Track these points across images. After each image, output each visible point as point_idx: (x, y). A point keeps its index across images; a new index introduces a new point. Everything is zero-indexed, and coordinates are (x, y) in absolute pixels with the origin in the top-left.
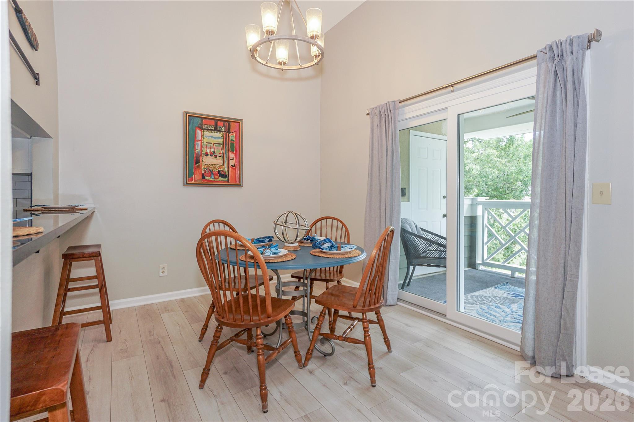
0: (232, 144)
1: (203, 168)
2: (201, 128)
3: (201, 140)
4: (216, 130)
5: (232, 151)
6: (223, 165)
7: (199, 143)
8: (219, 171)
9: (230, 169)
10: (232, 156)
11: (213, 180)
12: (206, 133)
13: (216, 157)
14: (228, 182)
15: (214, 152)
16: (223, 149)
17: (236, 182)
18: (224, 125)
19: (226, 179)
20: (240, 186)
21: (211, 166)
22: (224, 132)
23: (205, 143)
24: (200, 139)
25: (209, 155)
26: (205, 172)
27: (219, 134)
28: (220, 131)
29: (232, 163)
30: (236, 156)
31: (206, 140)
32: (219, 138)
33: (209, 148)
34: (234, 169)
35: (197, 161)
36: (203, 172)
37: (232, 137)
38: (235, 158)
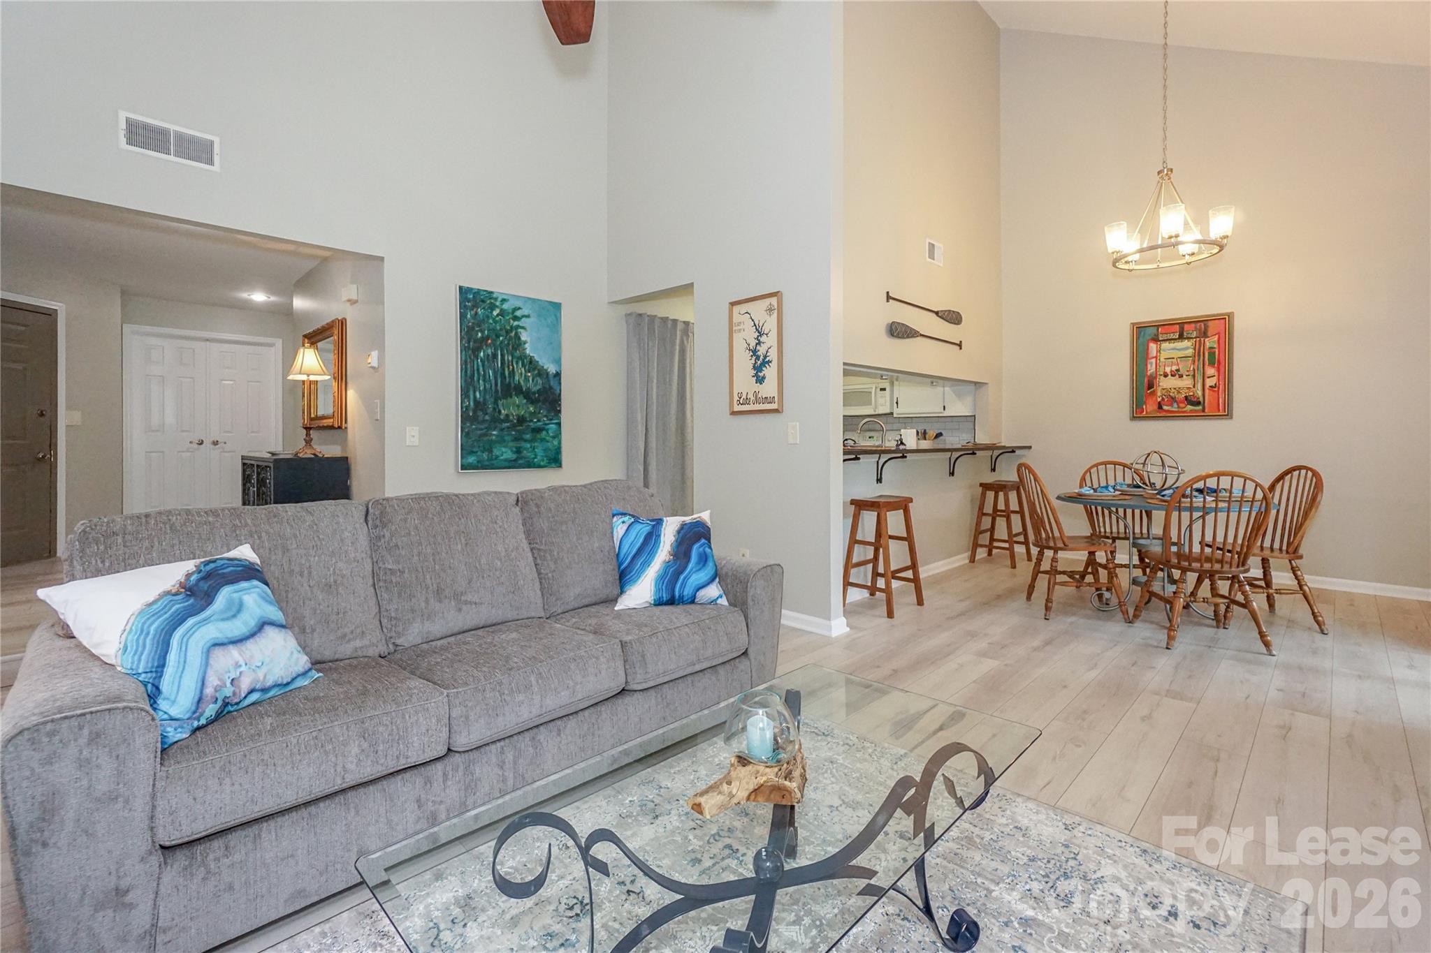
0: (1212, 354)
1: (1159, 394)
2: (1156, 340)
3: (1156, 357)
4: (1181, 337)
5: (1212, 364)
6: (1194, 387)
7: (1154, 360)
8: (1186, 397)
9: (1207, 392)
10: (1211, 371)
11: (1176, 410)
12: (1165, 345)
13: (1181, 376)
14: (1203, 410)
15: (1178, 370)
16: (1194, 364)
17: (1219, 410)
18: (1196, 327)
19: (1200, 407)
20: (1228, 415)
21: (1173, 390)
22: (1195, 338)
23: (1162, 359)
24: (1155, 355)
25: (1170, 376)
26: (1163, 399)
27: (1186, 343)
28: (1188, 338)
29: (1210, 382)
30: (1219, 371)
31: (1163, 356)
32: (1187, 348)
33: (1168, 366)
34: (1214, 391)
35: (1150, 386)
36: (1159, 400)
37: (1210, 342)
38: (1216, 374)
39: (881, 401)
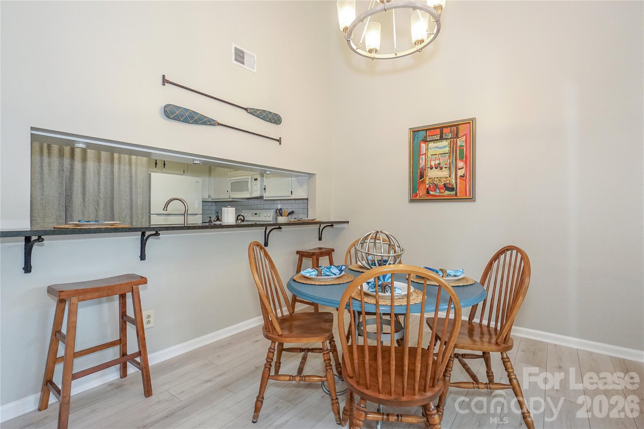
0: (461, 151)
1: (427, 182)
2: (425, 141)
3: (425, 154)
4: (441, 138)
5: (461, 159)
6: (450, 177)
7: (424, 156)
8: (445, 184)
9: (458, 180)
10: (461, 164)
11: (438, 194)
12: (431, 145)
13: (441, 168)
14: (456, 195)
15: (439, 164)
16: (450, 159)
17: (466, 195)
18: (451, 130)
19: (454, 192)
20: (472, 199)
21: (436, 179)
22: (451, 138)
23: (429, 156)
24: (424, 153)
25: (434, 168)
26: (430, 186)
27: (445, 143)
28: (446, 139)
29: (460, 173)
30: (466, 164)
31: (430, 152)
32: (445, 147)
33: (433, 161)
34: (463, 180)
35: (422, 176)
36: (427, 186)
37: (460, 142)
38: (464, 166)
39: (255, 188)
